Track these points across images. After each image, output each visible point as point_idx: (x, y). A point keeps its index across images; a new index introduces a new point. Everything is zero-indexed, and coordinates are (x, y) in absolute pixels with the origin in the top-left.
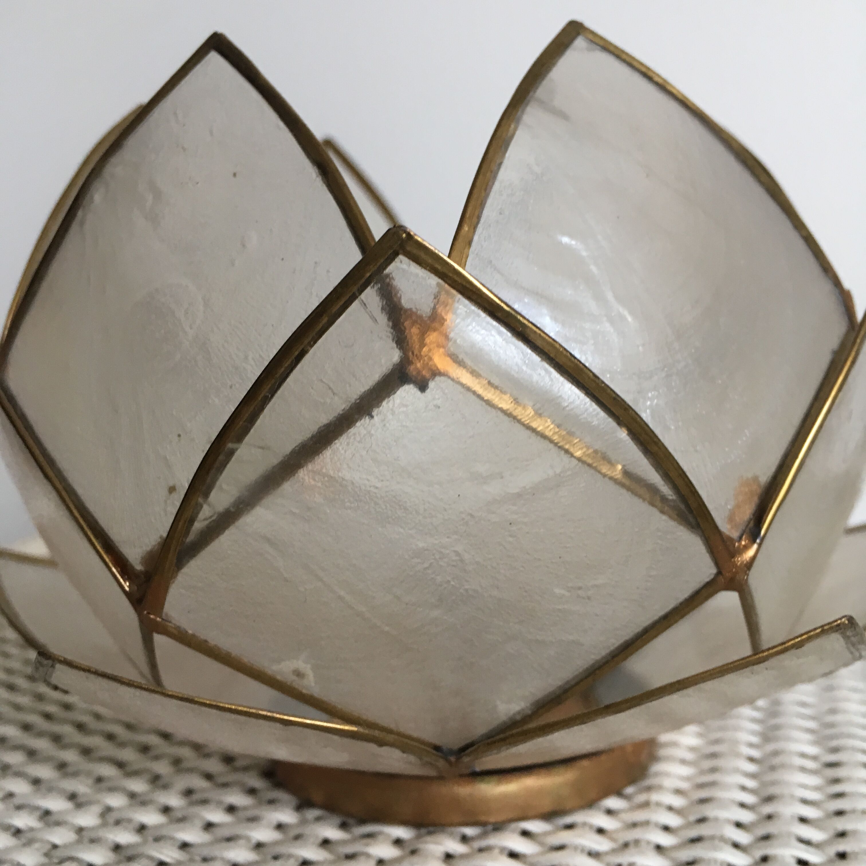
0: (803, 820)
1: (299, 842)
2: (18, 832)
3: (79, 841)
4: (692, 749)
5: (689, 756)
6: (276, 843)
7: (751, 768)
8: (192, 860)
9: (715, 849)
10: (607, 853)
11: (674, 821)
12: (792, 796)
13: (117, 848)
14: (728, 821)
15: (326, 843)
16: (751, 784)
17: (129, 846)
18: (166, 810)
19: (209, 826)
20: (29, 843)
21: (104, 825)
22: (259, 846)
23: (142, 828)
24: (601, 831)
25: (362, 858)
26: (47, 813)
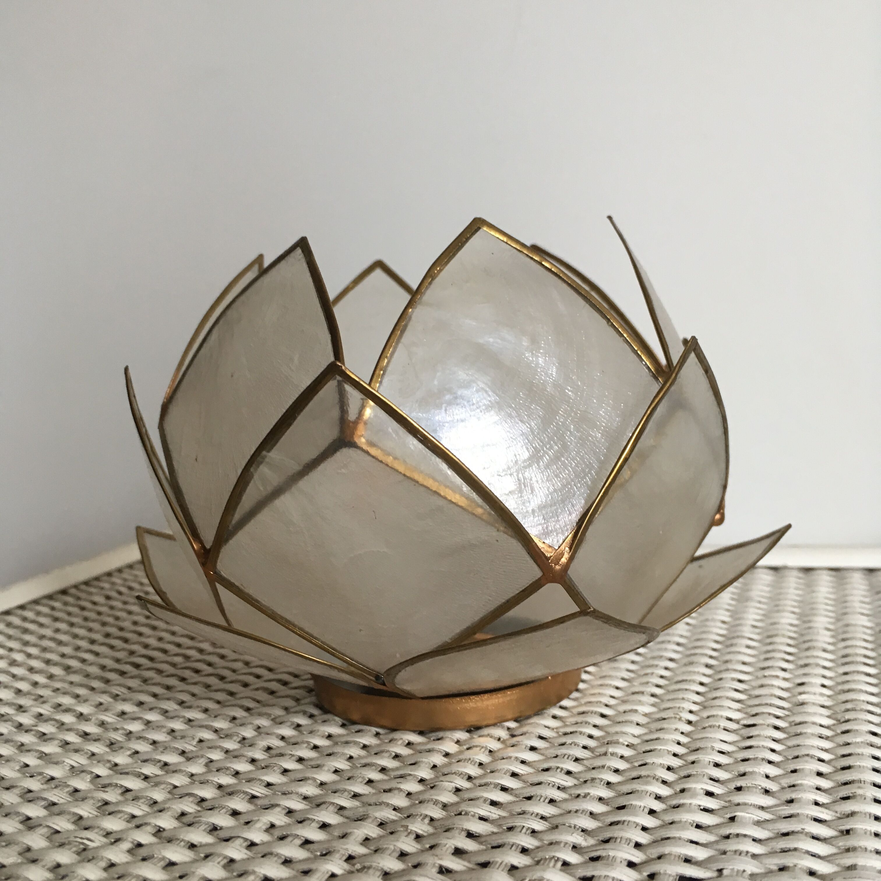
0: (717, 765)
1: (351, 781)
2: (146, 778)
3: (193, 783)
4: (646, 715)
5: (643, 720)
6: (334, 782)
7: (688, 728)
8: (274, 794)
9: (647, 783)
10: (570, 787)
11: (622, 765)
12: (713, 748)
13: (220, 787)
14: (662, 766)
15: (370, 782)
16: (684, 739)
17: (228, 786)
18: (253, 761)
19: (285, 771)
20: (157, 784)
21: (209, 771)
22: (322, 784)
23: (237, 773)
24: (569, 773)
25: (396, 792)
26: (166, 764)
